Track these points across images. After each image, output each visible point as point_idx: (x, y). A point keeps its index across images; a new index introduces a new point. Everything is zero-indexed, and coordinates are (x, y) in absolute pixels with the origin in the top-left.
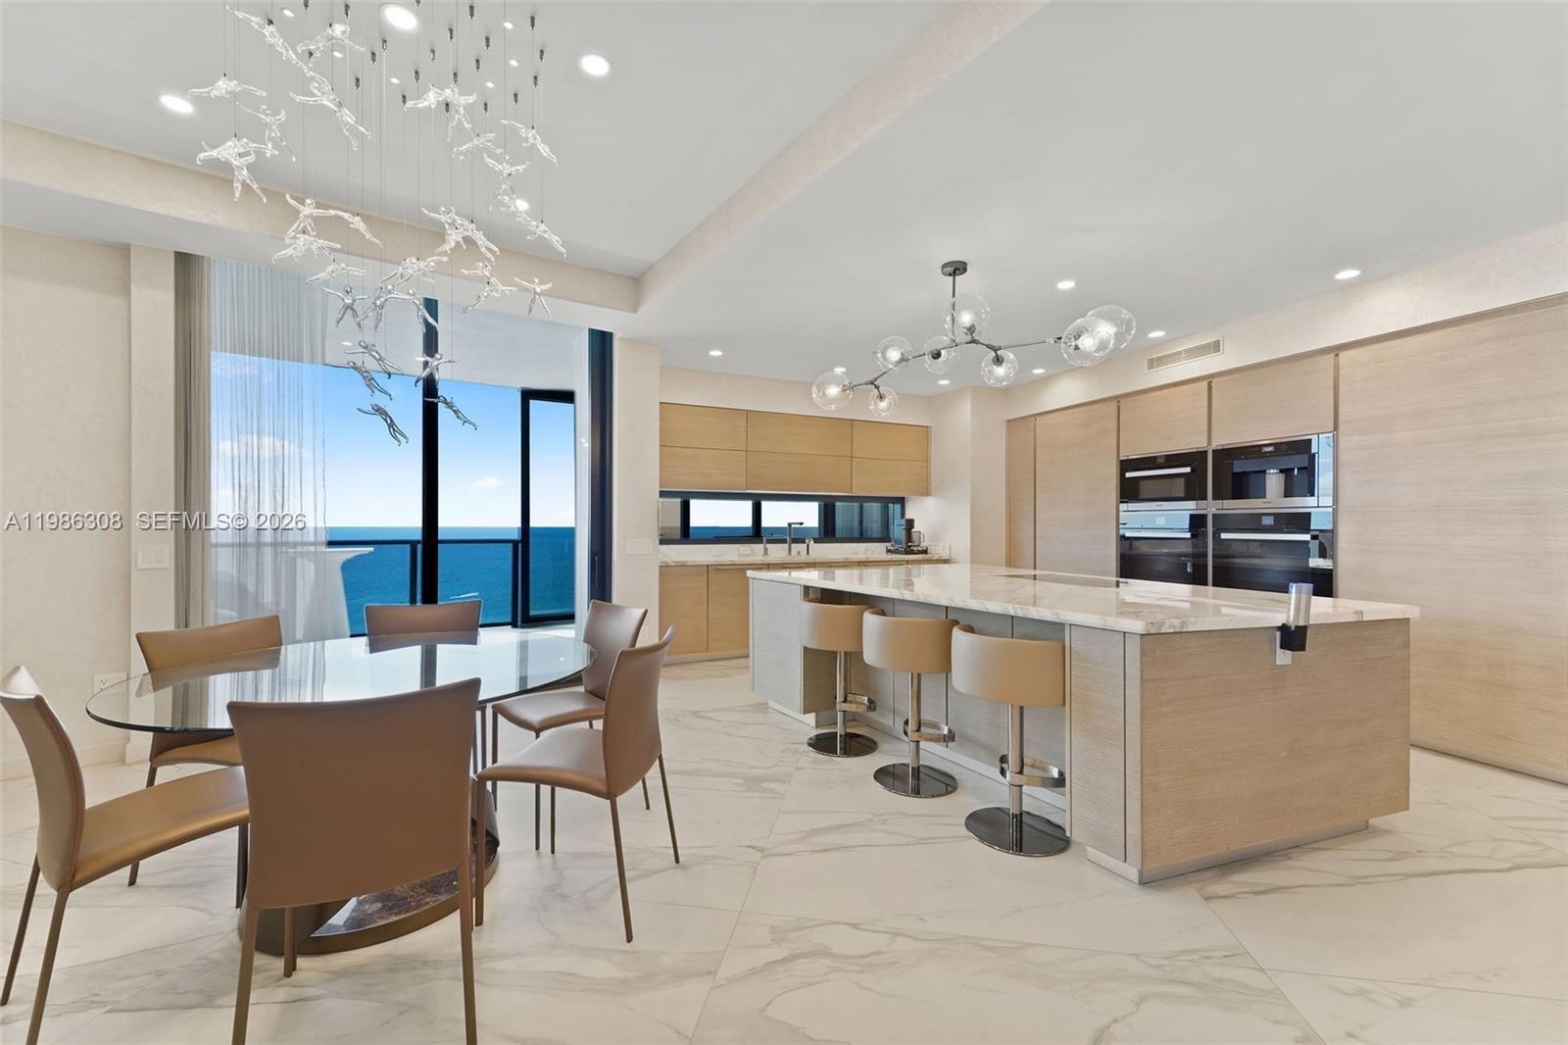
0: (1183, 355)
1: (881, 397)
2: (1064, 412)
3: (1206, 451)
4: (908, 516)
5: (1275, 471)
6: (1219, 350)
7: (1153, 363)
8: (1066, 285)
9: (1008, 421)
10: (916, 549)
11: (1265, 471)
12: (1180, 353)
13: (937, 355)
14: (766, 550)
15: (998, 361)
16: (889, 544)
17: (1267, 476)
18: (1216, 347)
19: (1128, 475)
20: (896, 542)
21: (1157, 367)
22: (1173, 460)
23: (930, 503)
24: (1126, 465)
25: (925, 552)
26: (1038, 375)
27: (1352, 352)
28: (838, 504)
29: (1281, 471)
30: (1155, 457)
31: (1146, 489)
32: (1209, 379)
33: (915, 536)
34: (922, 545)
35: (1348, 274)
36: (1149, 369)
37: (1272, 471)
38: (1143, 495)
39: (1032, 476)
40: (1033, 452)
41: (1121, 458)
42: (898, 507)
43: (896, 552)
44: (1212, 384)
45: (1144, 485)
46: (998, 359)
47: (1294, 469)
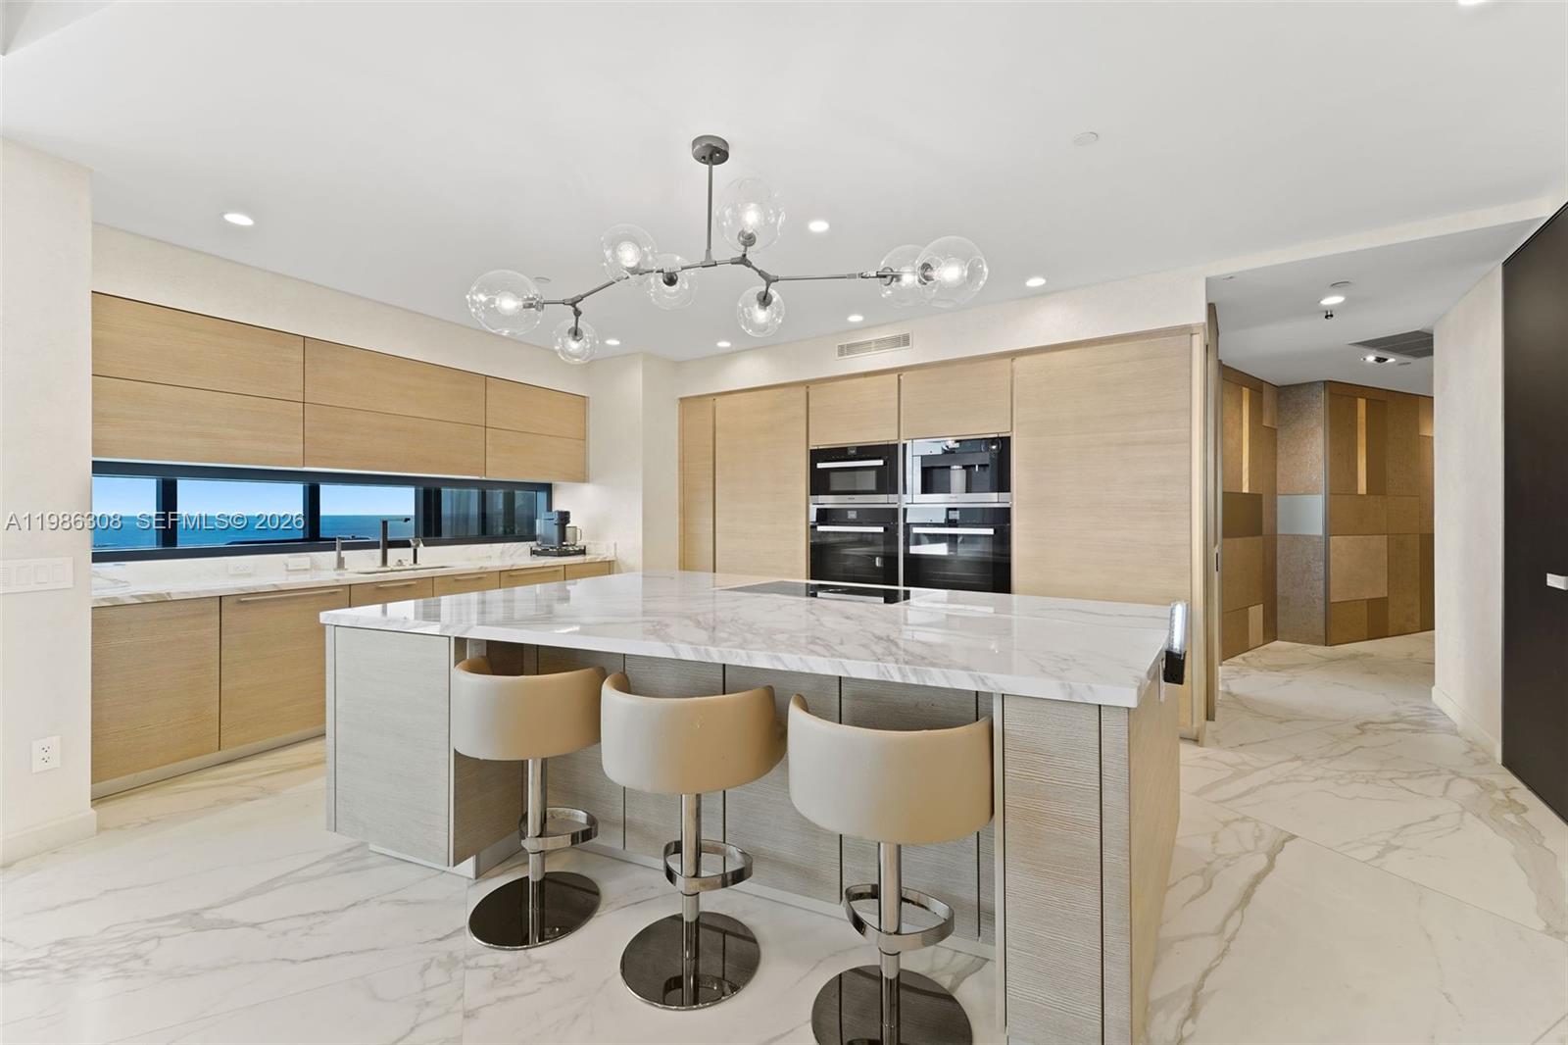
0: (873, 345)
1: (576, 334)
2: (748, 394)
3: (897, 445)
4: (559, 505)
5: (958, 467)
6: (908, 344)
7: (845, 350)
8: (819, 226)
9: (681, 399)
10: (571, 549)
11: (949, 467)
12: (870, 343)
13: (671, 280)
14: (341, 563)
15: (765, 300)
16: (533, 544)
17: (952, 471)
18: (904, 341)
19: (820, 466)
20: (545, 540)
21: (848, 354)
22: (865, 452)
23: (588, 491)
24: (816, 455)
25: (583, 552)
26: (723, 348)
27: (1026, 359)
28: (445, 492)
29: (964, 467)
30: (846, 448)
31: (836, 482)
32: (899, 371)
33: (569, 533)
34: (579, 543)
35: (1036, 282)
36: (840, 355)
37: (955, 467)
38: (834, 488)
39: (711, 463)
40: (711, 436)
41: (811, 448)
42: (542, 496)
43: (545, 553)
44: (901, 377)
45: (834, 476)
46: (765, 298)
47: (975, 466)
